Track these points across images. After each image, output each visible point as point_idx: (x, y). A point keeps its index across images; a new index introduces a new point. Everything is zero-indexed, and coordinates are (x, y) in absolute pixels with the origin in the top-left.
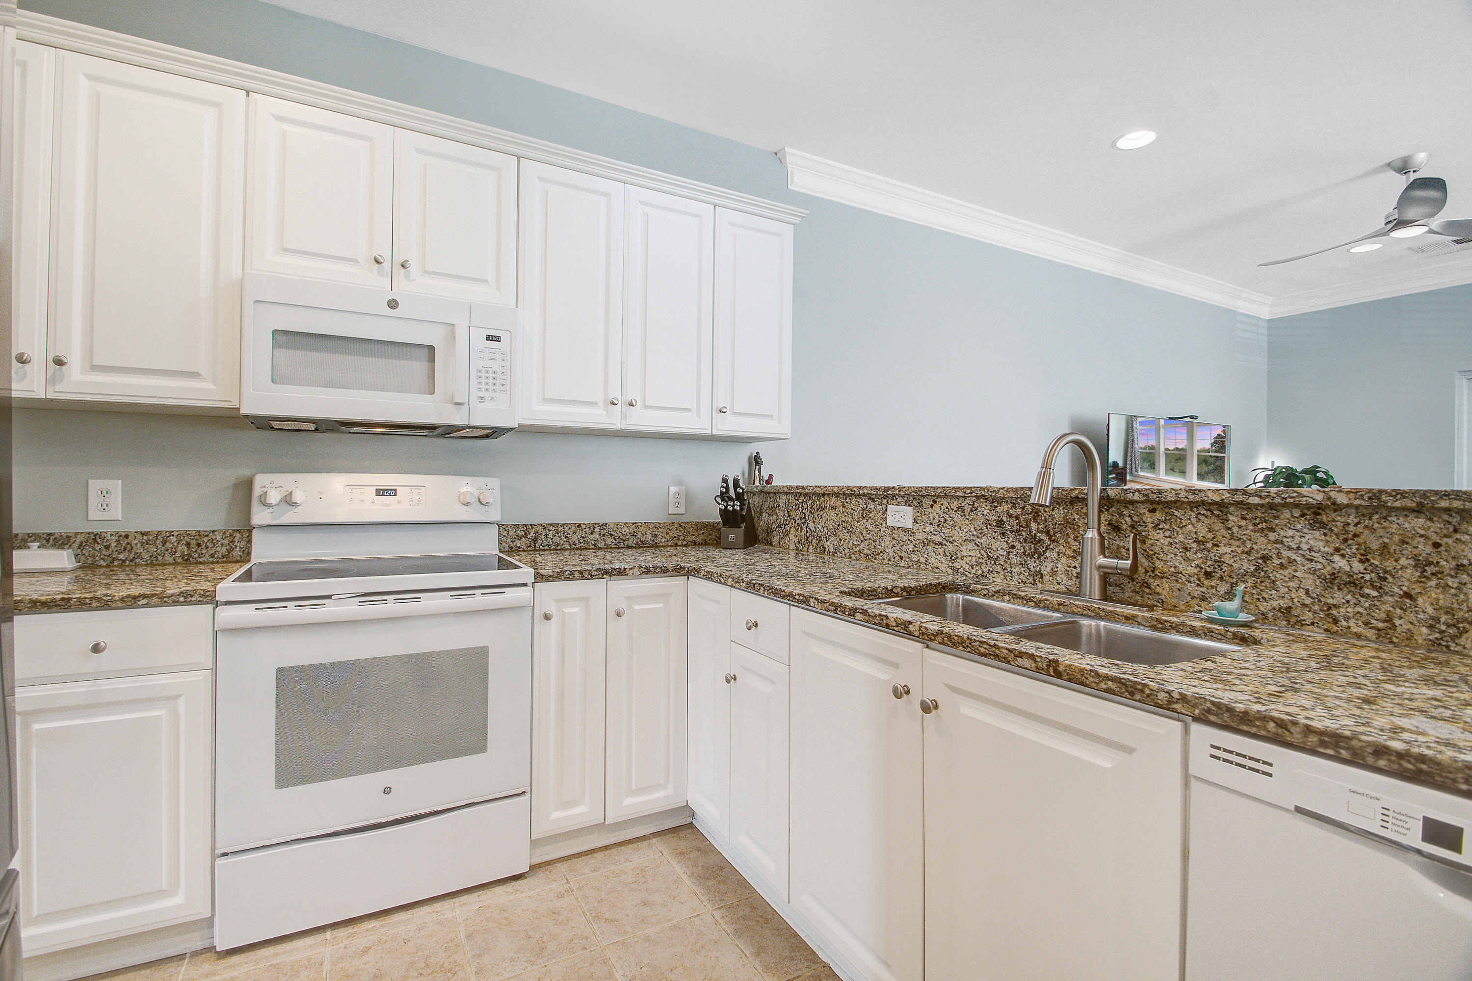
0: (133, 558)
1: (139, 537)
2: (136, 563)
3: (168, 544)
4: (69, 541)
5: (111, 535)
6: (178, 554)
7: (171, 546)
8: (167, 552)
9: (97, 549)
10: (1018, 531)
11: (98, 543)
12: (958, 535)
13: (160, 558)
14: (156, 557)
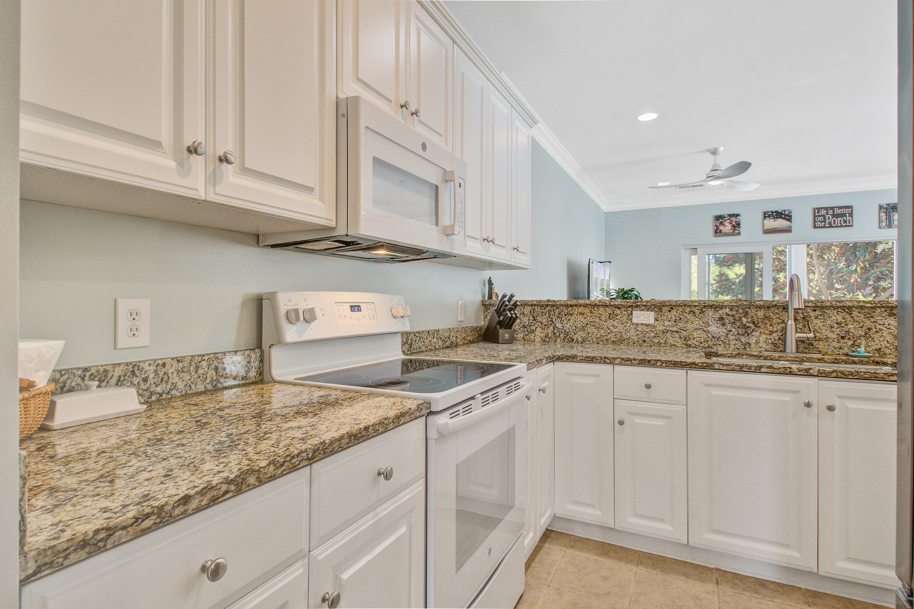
0: (170, 389)
1: (175, 363)
2: (172, 395)
3: (200, 370)
4: (106, 376)
5: (150, 365)
6: (208, 381)
7: (203, 372)
8: (199, 380)
9: (136, 383)
10: (733, 323)
11: (137, 376)
12: (689, 326)
13: (193, 386)
14: (190, 386)
